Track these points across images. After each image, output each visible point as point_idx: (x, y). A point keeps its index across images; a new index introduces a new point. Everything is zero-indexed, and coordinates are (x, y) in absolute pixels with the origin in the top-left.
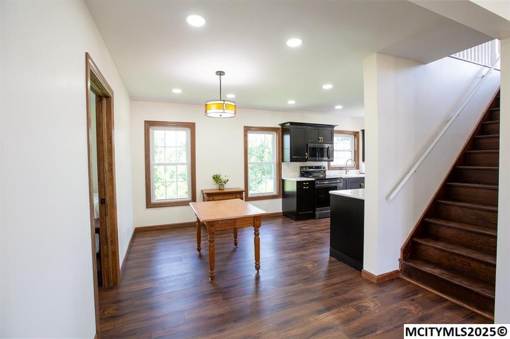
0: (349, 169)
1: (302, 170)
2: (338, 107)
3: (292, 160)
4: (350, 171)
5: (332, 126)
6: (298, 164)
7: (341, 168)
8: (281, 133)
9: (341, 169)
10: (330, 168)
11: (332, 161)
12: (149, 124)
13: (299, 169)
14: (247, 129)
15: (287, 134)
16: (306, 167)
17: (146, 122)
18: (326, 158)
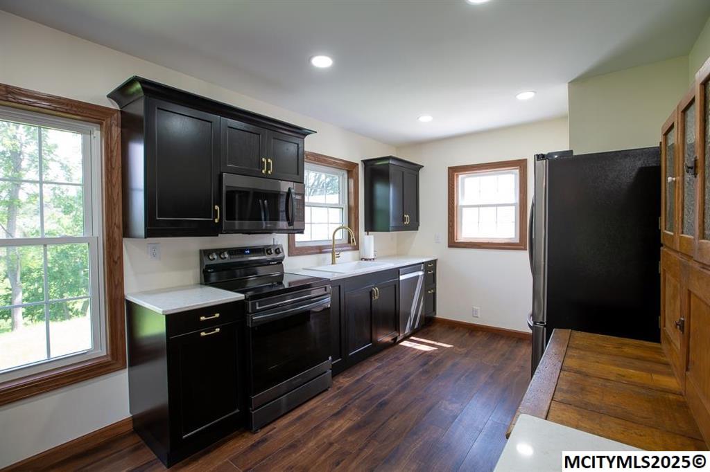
0: (340, 251)
1: (207, 262)
2: (322, 62)
3: (154, 229)
4: (342, 254)
5: (301, 133)
6: (195, 244)
7: (319, 250)
9: (321, 253)
10: (295, 251)
11: (301, 231)
13: (196, 259)
15: (136, 140)
16: (219, 252)
18: (283, 224)
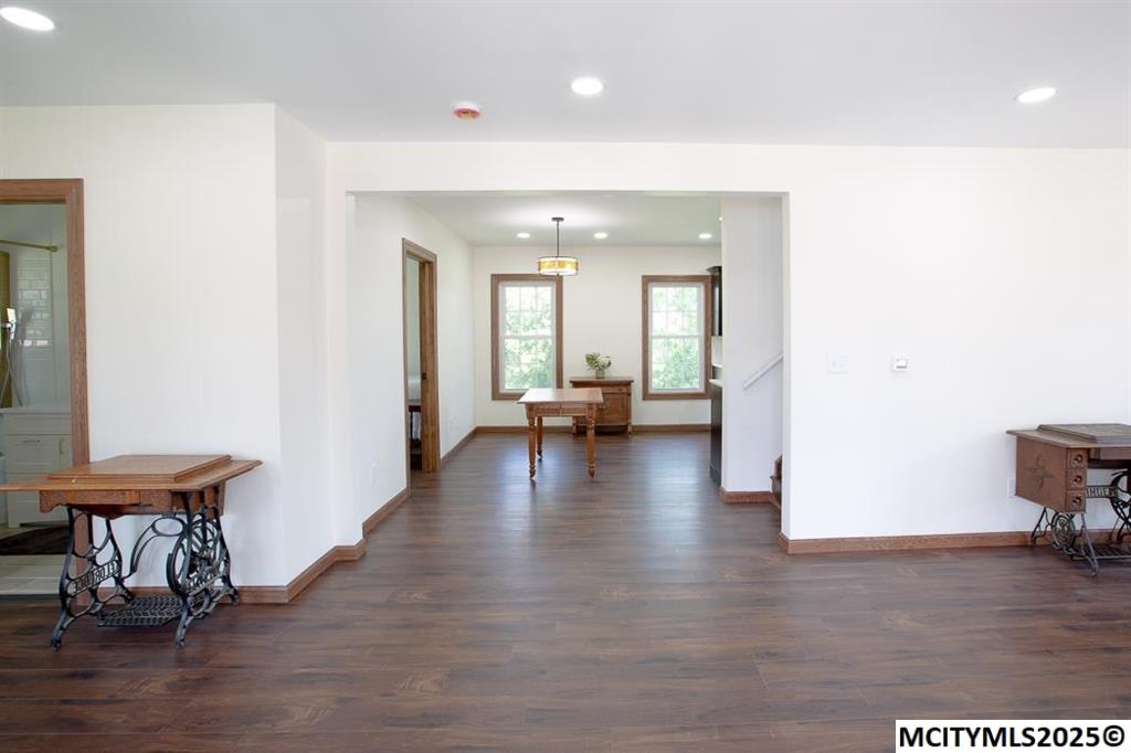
8: (710, 285)
12: (498, 279)
14: (648, 281)
17: (493, 276)
